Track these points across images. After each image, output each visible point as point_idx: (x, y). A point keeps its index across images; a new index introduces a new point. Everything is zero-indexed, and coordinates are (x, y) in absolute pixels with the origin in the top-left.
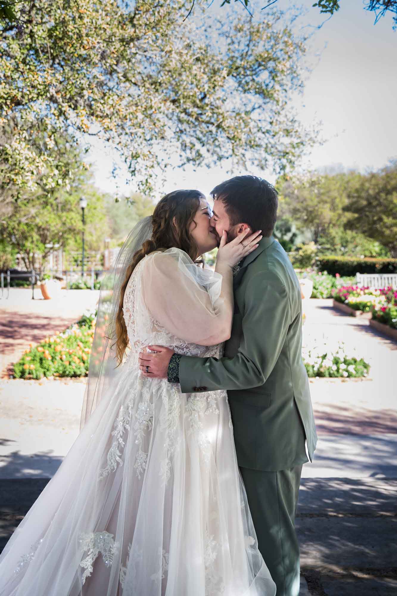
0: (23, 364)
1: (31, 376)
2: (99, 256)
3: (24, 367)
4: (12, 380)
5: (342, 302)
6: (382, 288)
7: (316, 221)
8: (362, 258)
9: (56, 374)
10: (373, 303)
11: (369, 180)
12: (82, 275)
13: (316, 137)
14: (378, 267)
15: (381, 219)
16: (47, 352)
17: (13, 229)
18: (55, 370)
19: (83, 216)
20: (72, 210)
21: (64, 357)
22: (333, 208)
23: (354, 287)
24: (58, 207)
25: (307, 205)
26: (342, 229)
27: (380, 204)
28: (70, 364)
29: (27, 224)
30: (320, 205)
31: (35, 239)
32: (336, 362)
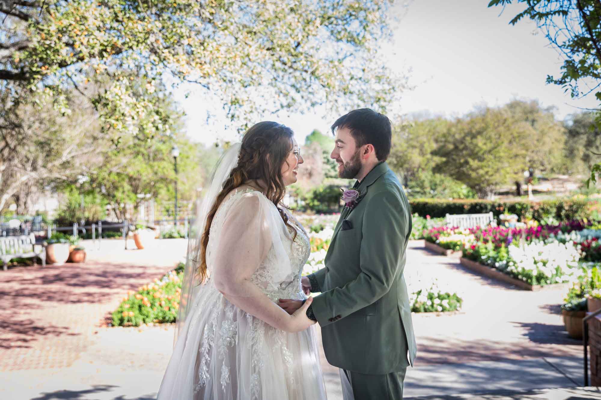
0: (122, 312)
1: (130, 323)
2: (191, 206)
3: (123, 315)
4: (110, 328)
5: (434, 242)
6: (471, 228)
7: (406, 166)
8: (451, 201)
9: (155, 320)
10: (463, 243)
11: (456, 125)
12: (175, 224)
13: (406, 83)
14: (466, 207)
15: (467, 163)
16: (146, 299)
17: (103, 179)
18: (155, 317)
19: (175, 165)
20: (164, 160)
21: (163, 303)
22: (422, 153)
23: (445, 228)
24: (149, 156)
26: (431, 173)
27: (466, 148)
28: (169, 310)
29: (118, 174)
30: (410, 150)
31: (126, 189)
32: (431, 298)
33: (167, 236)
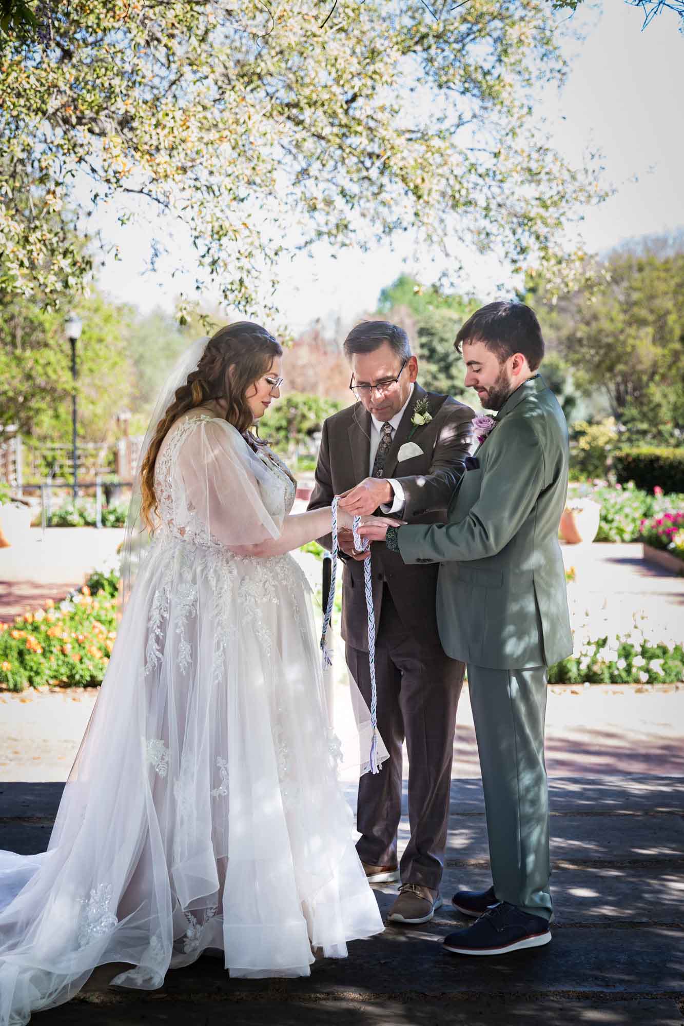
1: (5, 685)
5: (663, 547)
7: (620, 367)
9: (53, 681)
12: (74, 495)
16: (32, 640)
18: (52, 674)
19: (73, 357)
20: (46, 345)
21: (68, 649)
22: (662, 338)
24: (14, 336)
25: (600, 331)
28: (81, 661)
30: (632, 331)
32: (626, 653)
33: (55, 520)
